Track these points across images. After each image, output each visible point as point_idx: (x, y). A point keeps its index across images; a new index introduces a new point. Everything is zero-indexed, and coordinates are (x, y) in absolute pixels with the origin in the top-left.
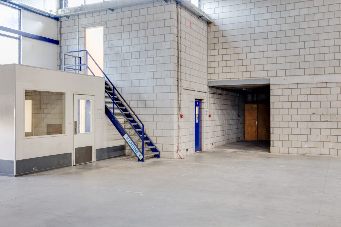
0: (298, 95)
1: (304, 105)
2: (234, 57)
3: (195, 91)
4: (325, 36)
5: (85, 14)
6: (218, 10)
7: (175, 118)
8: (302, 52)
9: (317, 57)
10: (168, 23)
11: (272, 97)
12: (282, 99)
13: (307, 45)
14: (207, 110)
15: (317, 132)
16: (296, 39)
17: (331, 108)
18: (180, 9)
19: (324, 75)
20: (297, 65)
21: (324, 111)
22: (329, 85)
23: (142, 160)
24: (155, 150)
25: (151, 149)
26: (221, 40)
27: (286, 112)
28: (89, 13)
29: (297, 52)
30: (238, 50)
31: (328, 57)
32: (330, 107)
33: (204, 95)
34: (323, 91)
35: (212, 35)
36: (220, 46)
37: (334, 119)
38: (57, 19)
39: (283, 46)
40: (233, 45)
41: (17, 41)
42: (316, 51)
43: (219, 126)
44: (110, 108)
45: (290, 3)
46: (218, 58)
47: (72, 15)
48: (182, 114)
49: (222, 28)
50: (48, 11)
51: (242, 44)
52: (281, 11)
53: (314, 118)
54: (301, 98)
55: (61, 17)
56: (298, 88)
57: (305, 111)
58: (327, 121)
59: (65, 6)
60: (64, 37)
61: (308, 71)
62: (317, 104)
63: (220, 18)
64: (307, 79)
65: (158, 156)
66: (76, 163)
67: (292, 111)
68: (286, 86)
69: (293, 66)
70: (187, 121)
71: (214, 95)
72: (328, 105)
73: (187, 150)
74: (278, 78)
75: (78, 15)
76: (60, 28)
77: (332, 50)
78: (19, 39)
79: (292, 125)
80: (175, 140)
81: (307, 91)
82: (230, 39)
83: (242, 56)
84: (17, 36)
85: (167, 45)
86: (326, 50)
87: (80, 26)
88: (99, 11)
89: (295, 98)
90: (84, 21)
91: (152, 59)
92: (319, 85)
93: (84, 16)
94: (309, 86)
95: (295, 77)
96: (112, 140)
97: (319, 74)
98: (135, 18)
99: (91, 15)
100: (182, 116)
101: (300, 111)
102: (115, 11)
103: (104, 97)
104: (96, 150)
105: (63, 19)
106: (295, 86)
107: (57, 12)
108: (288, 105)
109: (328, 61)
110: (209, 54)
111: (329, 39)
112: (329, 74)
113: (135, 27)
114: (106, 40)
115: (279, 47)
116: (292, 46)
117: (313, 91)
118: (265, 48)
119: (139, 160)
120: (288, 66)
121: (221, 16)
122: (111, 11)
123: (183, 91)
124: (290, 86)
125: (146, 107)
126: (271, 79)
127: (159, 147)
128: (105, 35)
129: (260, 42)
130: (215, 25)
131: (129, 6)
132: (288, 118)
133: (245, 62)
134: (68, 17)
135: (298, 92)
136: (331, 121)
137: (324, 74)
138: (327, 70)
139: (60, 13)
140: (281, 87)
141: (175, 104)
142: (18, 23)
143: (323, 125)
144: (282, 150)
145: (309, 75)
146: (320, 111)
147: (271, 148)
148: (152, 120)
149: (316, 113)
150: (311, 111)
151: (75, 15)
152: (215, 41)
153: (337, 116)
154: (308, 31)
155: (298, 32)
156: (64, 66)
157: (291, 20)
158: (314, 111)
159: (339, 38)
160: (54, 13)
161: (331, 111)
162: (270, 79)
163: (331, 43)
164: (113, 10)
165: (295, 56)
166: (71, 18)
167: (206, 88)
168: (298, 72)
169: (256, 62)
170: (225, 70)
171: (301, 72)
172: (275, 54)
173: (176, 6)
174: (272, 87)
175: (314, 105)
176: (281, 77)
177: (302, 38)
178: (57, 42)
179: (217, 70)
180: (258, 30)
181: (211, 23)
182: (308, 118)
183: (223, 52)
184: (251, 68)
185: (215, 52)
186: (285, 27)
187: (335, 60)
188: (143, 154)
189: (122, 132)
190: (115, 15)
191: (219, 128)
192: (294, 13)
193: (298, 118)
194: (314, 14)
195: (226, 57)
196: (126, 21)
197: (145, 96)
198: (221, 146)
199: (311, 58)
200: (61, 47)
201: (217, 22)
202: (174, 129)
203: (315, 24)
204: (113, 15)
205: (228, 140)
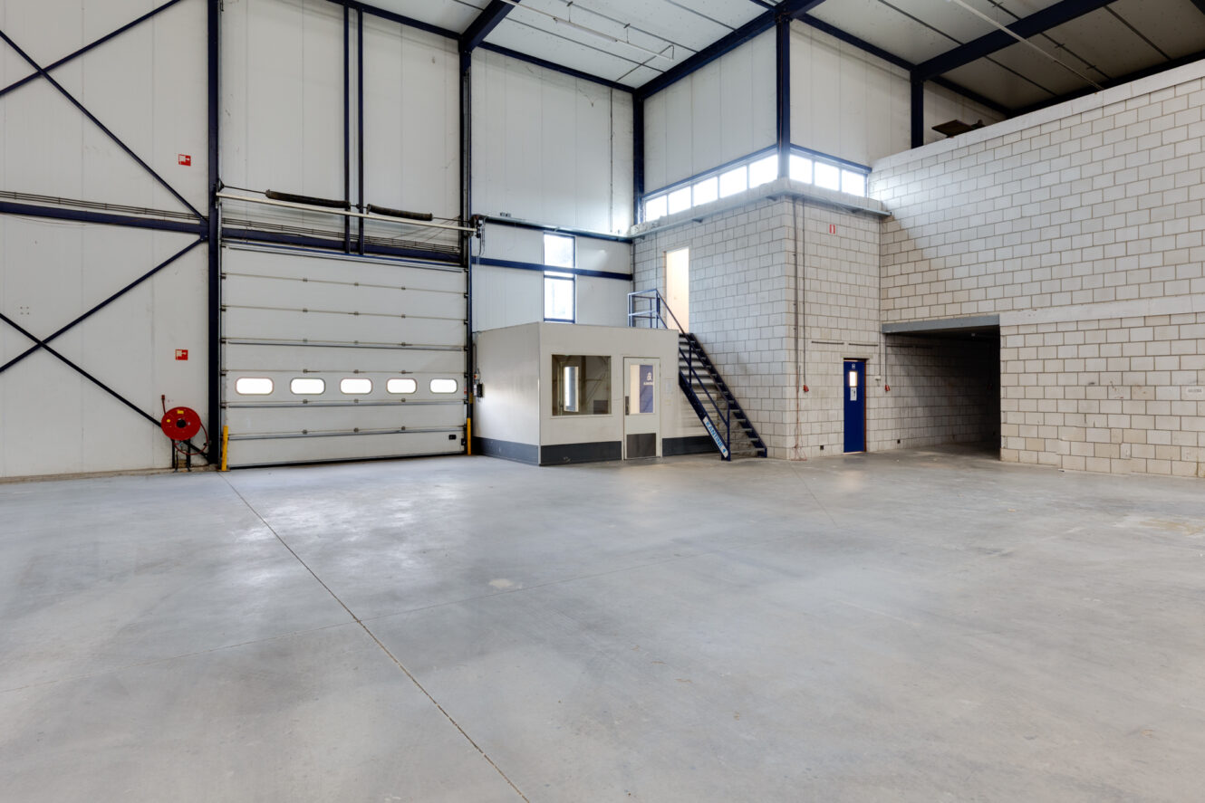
0: (1057, 346)
1: (1070, 366)
2: (929, 276)
3: (842, 344)
4: (1118, 221)
5: (665, 230)
6: (900, 191)
7: (790, 392)
8: (1067, 257)
9: (1099, 267)
10: (777, 234)
11: (1003, 352)
12: (1024, 354)
13: (1077, 242)
14: (879, 377)
15: (1101, 421)
16: (1054, 233)
17: (1130, 371)
18: (801, 207)
19: (1116, 303)
20: (1056, 286)
21: (1116, 378)
22: (1126, 323)
23: (728, 459)
24: (759, 444)
25: (753, 442)
26: (906, 246)
27: (1032, 379)
28: (670, 228)
29: (1055, 258)
30: (936, 264)
31: (1123, 264)
32: (1128, 369)
33: (870, 349)
34: (1113, 336)
35: (889, 238)
36: (903, 258)
37: (1138, 393)
38: (629, 241)
39: (1026, 250)
40: (927, 254)
41: (571, 282)
42: (1098, 253)
43: (920, 409)
44: (687, 376)
45: (1040, 161)
46: (901, 281)
47: (648, 234)
48: (808, 385)
49: (907, 224)
50: (615, 234)
51: (945, 251)
52: (1021, 180)
53: (1092, 392)
54: (1063, 352)
55: (635, 238)
56: (1057, 332)
57: (1072, 379)
58: (1122, 399)
59: (642, 219)
60: (639, 267)
61: (1079, 297)
62: (1101, 364)
63: (903, 205)
64: (1077, 313)
65: (763, 454)
66: (628, 456)
67: (1044, 379)
68: (1033, 329)
69: (1047, 287)
70: (822, 398)
71: (902, 349)
72: (1124, 364)
73: (822, 447)
74: (1015, 312)
75: (656, 233)
76: (634, 255)
77: (1132, 248)
78: (573, 279)
79: (1043, 406)
80: (790, 430)
81: (1079, 338)
82: (922, 243)
83: (944, 274)
84: (571, 275)
85: (776, 271)
86: (1119, 250)
87: (658, 250)
88: (683, 225)
89: (1052, 353)
90: (663, 241)
91: (754, 295)
92: (1103, 324)
93: (663, 234)
94: (1081, 327)
95: (1051, 309)
96: (692, 426)
97: (1104, 302)
98: (731, 231)
99: (671, 231)
100: (806, 389)
101: (1063, 379)
102: (704, 223)
103: (677, 360)
104: (663, 439)
105: (637, 241)
106: (1053, 328)
107: (629, 231)
108: (1038, 366)
109: (1124, 273)
110: (883, 275)
111: (1126, 227)
112: (1127, 300)
113: (731, 245)
114: (692, 270)
115: (1018, 251)
116: (1045, 247)
117: (1090, 337)
118: (990, 255)
119: (723, 458)
120: (1036, 288)
121: (906, 201)
122: (697, 224)
123: (810, 346)
124: (1041, 329)
125: (747, 374)
126: (1002, 315)
127: (766, 440)
128: (691, 261)
129: (979, 244)
130: (894, 219)
131: (722, 213)
132: (1038, 393)
133: (950, 286)
134: (642, 237)
135: (1058, 339)
136: (1131, 399)
137: (1116, 300)
138: (1122, 293)
139: (634, 232)
140: (1022, 330)
141: (790, 368)
142: (572, 257)
143: (1115, 407)
144: (1025, 456)
145: (1082, 304)
146: (1106, 379)
147: (1003, 452)
148: (755, 395)
149: (1096, 381)
150: (1085, 379)
151: (651, 233)
152: (895, 249)
153: (1144, 389)
154: (1079, 215)
155: (1057, 219)
156: (631, 314)
157: (1044, 195)
158: (1094, 378)
159: (1150, 223)
160: (623, 235)
161: (1130, 378)
162: (998, 316)
163: (1132, 233)
164: (700, 221)
165: (1051, 267)
166: (647, 238)
167: (875, 337)
168: (1057, 299)
169: (972, 283)
170: (912, 302)
171: (1066, 298)
172: (1009, 266)
173: (791, 205)
174: (1003, 332)
175: (1092, 365)
176: (1022, 312)
177: (1066, 230)
178: (629, 277)
179: (898, 303)
180: (976, 221)
181: (886, 216)
182: (1080, 392)
183: (909, 268)
184: (962, 296)
185: (894, 270)
186: (1028, 211)
187: (1139, 269)
188: (728, 448)
189: (701, 413)
190: (703, 227)
191: (920, 412)
192: (1047, 180)
193: (1059, 392)
194: (1092, 177)
195: (916, 278)
196: (717, 237)
197: (745, 357)
198: (927, 446)
199: (1085, 269)
200: (634, 283)
201: (897, 215)
202: (787, 409)
203: (1094, 198)
204: (700, 228)
205: (951, 437)
